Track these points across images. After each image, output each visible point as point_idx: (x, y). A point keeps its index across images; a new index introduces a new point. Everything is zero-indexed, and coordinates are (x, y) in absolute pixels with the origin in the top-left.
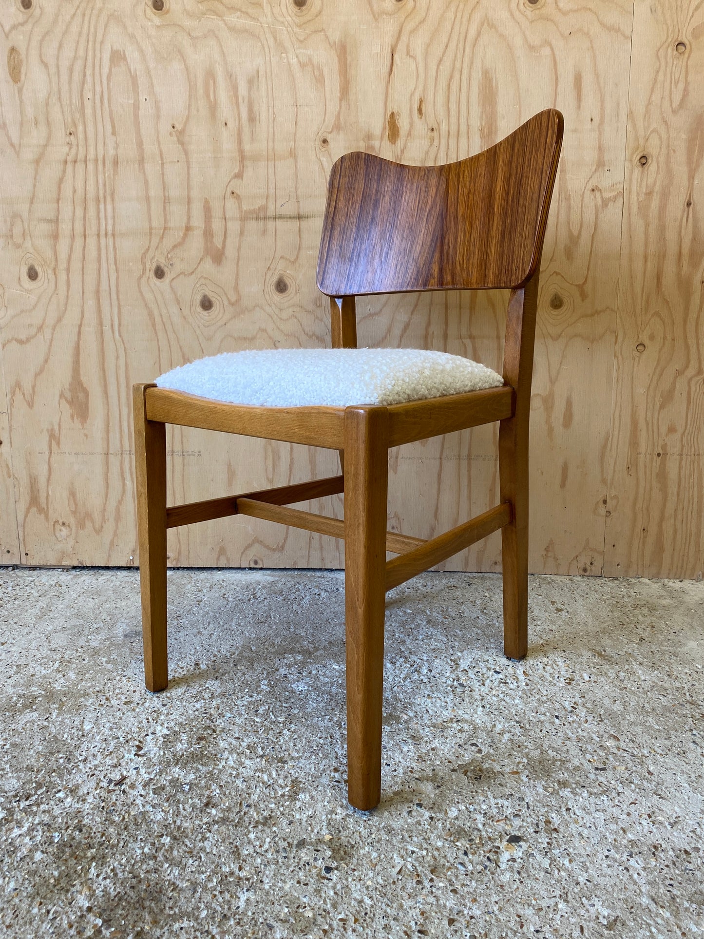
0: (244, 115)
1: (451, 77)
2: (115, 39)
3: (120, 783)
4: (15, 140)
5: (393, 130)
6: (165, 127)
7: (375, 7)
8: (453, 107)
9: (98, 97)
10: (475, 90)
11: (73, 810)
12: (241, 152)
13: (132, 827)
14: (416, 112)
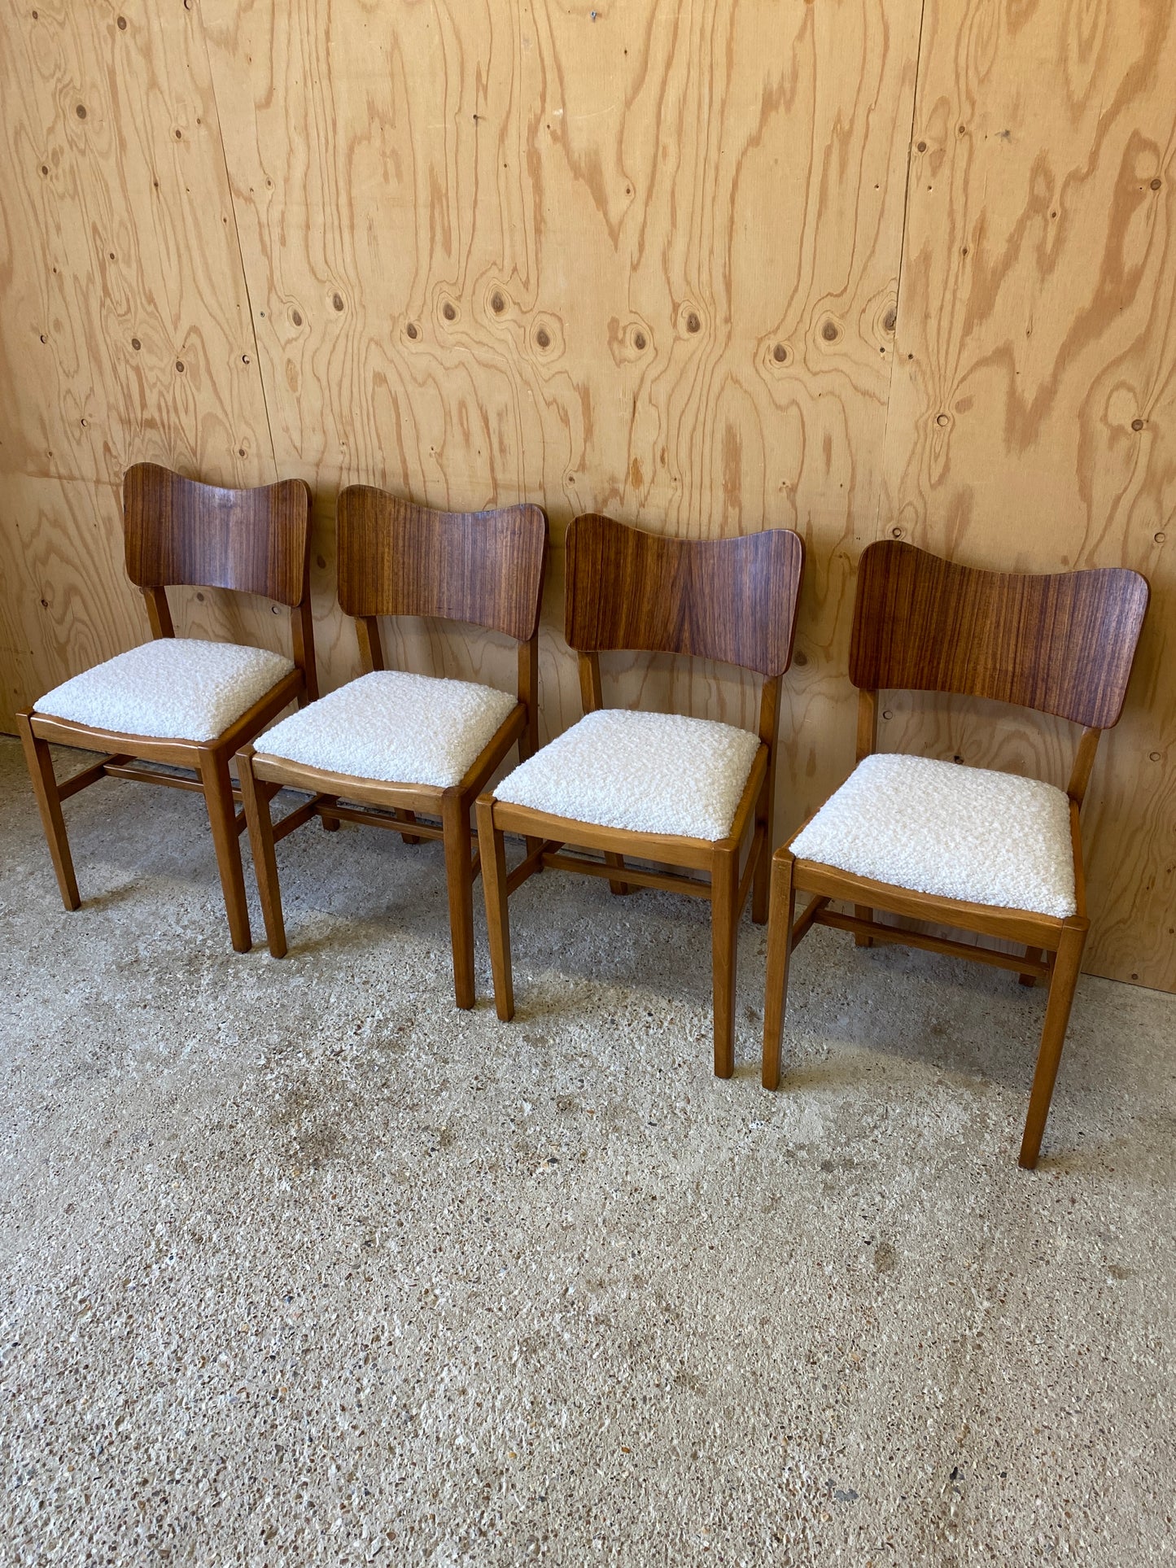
0: (496, 446)
1: (694, 429)
2: (376, 363)
3: (338, 1054)
4: (298, 444)
5: (635, 473)
6: (425, 448)
7: (617, 353)
8: (696, 458)
9: (365, 413)
10: (719, 446)
11: (304, 1069)
12: (494, 480)
13: (334, 1090)
14: (658, 460)
